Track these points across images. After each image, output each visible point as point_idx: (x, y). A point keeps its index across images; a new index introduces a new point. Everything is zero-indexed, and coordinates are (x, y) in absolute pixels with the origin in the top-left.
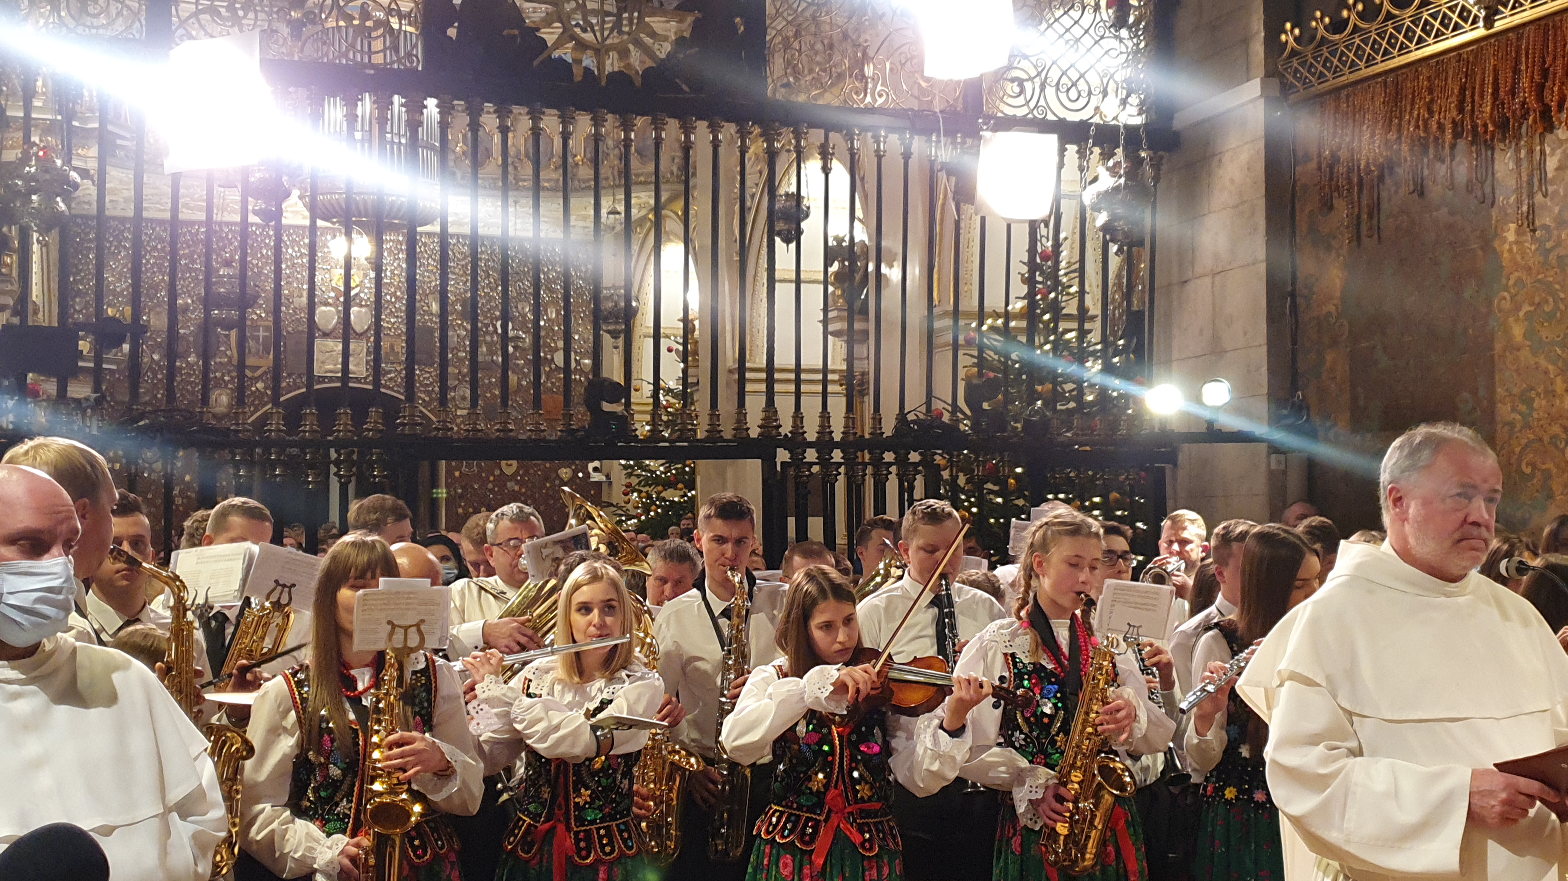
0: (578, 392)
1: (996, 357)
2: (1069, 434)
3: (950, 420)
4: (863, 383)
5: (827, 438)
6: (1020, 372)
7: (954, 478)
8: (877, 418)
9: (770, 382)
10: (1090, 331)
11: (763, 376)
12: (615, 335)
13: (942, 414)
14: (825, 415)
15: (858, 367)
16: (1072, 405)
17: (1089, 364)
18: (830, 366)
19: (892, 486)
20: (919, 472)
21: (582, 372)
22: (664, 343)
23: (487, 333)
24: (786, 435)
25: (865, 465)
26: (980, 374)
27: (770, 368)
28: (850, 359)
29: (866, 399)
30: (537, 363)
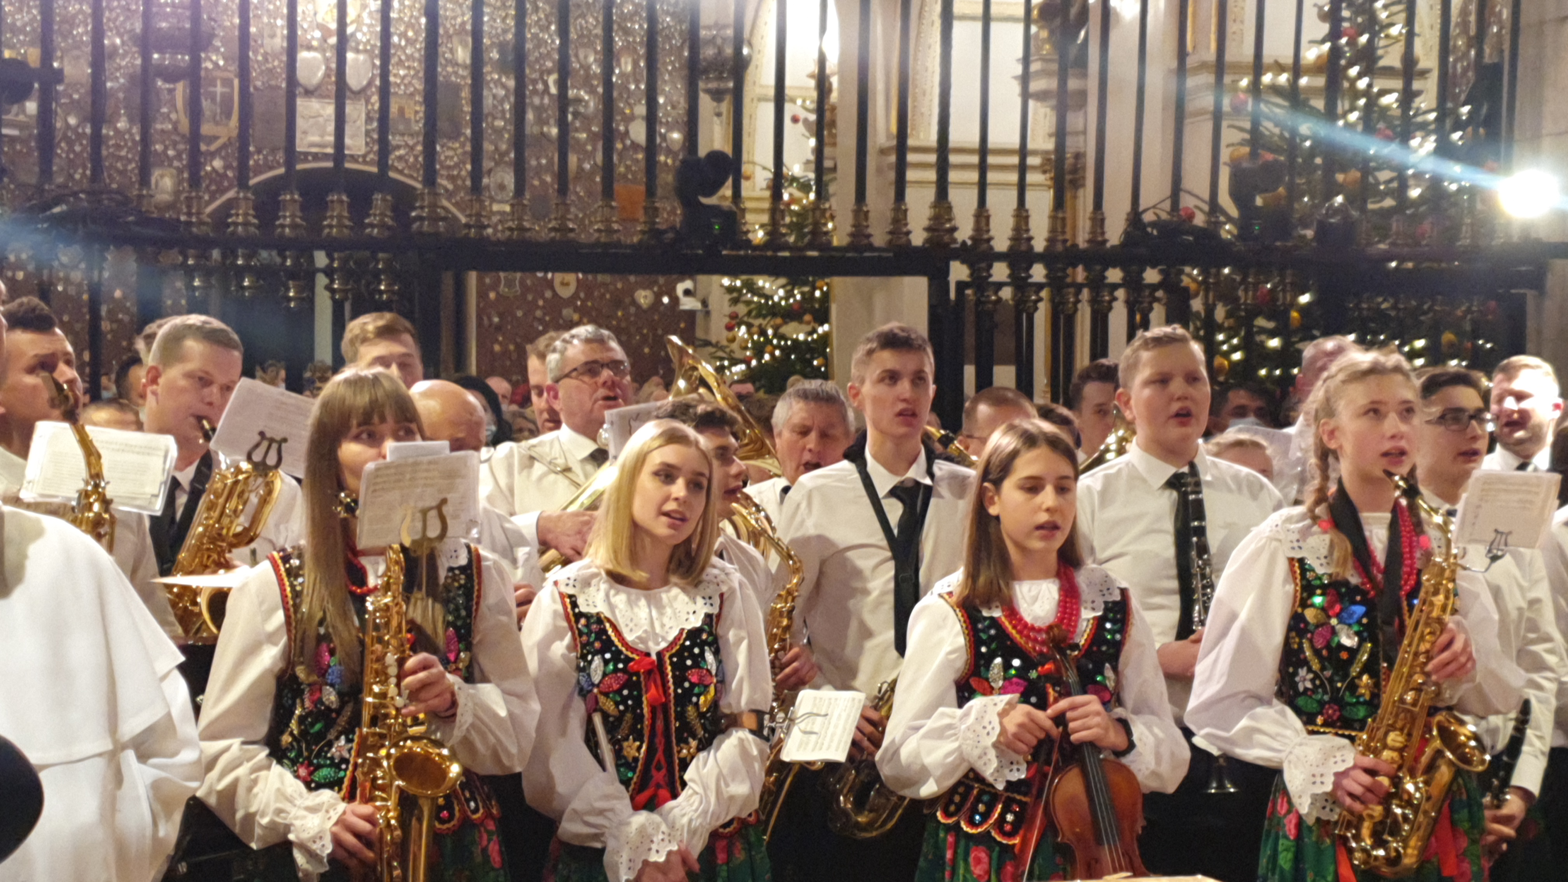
0: (666, 179)
1: (1277, 131)
2: (1382, 246)
3: (1208, 222)
4: (1078, 169)
5: (1024, 247)
6: (1312, 152)
7: (1210, 310)
8: (1098, 220)
9: (943, 167)
10: (1418, 93)
11: (932, 158)
12: (717, 95)
13: (1191, 216)
14: (1022, 214)
15: (1072, 145)
16: (1389, 202)
17: (1414, 142)
18: (1031, 145)
19: (1118, 318)
20: (1158, 300)
21: (669, 152)
22: (789, 110)
23: (535, 92)
24: (964, 243)
25: (1079, 288)
26: (1254, 154)
27: (943, 147)
28: (1060, 134)
29: (1081, 192)
30: (609, 136)
